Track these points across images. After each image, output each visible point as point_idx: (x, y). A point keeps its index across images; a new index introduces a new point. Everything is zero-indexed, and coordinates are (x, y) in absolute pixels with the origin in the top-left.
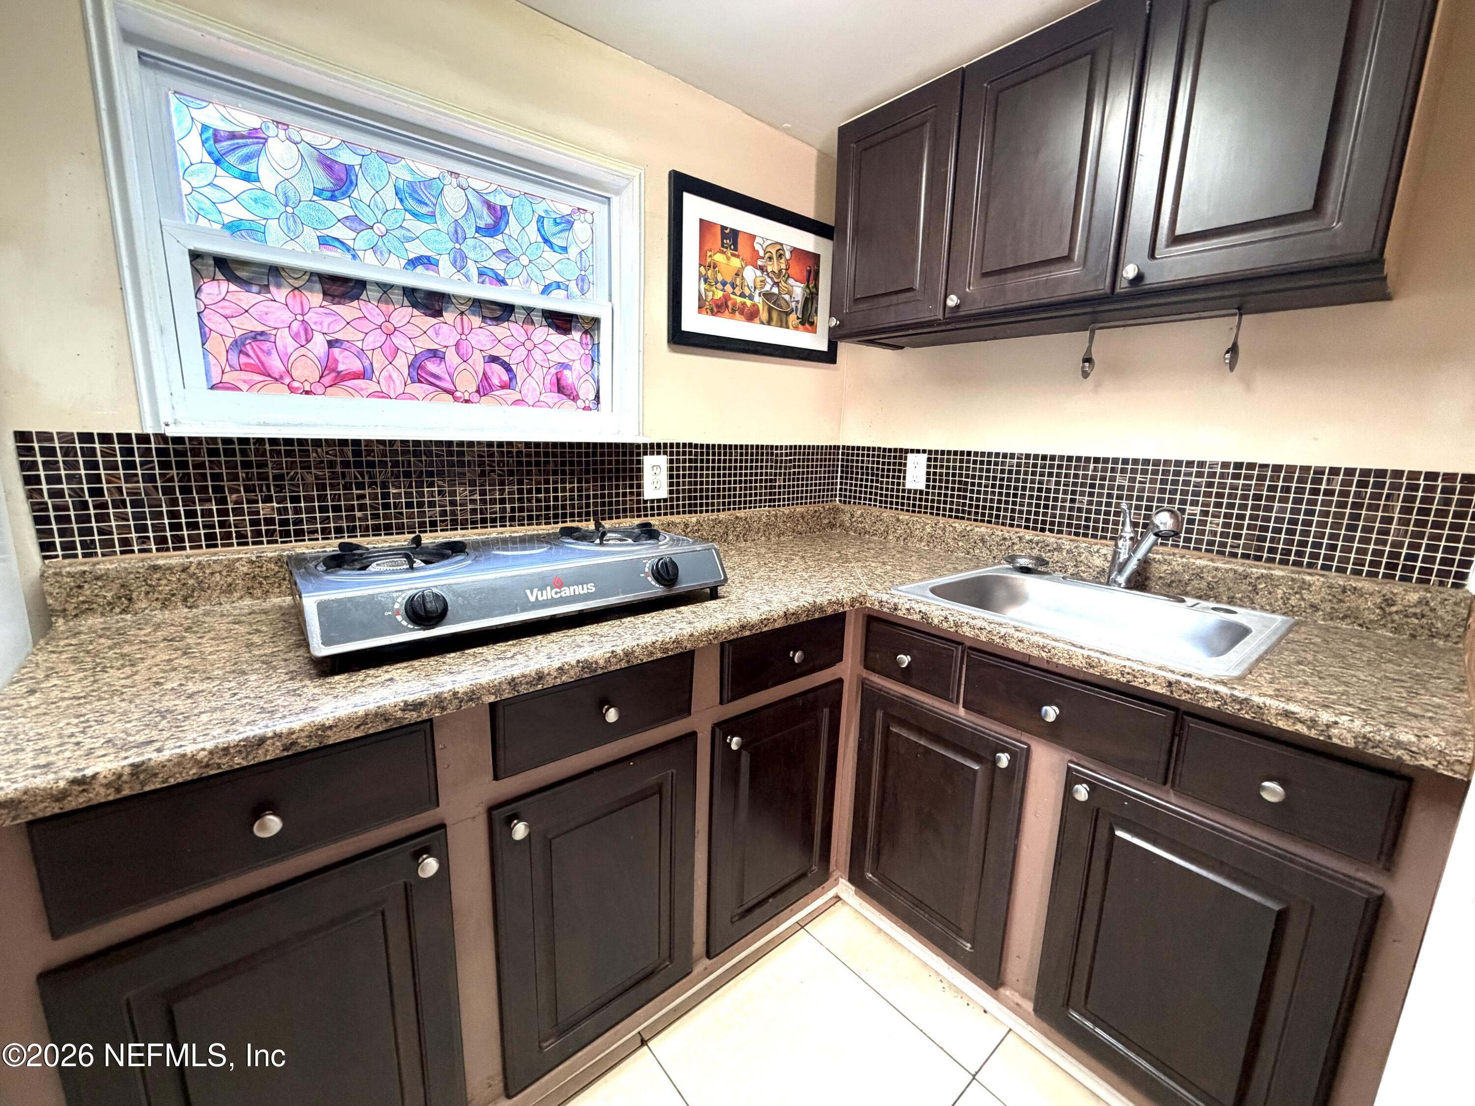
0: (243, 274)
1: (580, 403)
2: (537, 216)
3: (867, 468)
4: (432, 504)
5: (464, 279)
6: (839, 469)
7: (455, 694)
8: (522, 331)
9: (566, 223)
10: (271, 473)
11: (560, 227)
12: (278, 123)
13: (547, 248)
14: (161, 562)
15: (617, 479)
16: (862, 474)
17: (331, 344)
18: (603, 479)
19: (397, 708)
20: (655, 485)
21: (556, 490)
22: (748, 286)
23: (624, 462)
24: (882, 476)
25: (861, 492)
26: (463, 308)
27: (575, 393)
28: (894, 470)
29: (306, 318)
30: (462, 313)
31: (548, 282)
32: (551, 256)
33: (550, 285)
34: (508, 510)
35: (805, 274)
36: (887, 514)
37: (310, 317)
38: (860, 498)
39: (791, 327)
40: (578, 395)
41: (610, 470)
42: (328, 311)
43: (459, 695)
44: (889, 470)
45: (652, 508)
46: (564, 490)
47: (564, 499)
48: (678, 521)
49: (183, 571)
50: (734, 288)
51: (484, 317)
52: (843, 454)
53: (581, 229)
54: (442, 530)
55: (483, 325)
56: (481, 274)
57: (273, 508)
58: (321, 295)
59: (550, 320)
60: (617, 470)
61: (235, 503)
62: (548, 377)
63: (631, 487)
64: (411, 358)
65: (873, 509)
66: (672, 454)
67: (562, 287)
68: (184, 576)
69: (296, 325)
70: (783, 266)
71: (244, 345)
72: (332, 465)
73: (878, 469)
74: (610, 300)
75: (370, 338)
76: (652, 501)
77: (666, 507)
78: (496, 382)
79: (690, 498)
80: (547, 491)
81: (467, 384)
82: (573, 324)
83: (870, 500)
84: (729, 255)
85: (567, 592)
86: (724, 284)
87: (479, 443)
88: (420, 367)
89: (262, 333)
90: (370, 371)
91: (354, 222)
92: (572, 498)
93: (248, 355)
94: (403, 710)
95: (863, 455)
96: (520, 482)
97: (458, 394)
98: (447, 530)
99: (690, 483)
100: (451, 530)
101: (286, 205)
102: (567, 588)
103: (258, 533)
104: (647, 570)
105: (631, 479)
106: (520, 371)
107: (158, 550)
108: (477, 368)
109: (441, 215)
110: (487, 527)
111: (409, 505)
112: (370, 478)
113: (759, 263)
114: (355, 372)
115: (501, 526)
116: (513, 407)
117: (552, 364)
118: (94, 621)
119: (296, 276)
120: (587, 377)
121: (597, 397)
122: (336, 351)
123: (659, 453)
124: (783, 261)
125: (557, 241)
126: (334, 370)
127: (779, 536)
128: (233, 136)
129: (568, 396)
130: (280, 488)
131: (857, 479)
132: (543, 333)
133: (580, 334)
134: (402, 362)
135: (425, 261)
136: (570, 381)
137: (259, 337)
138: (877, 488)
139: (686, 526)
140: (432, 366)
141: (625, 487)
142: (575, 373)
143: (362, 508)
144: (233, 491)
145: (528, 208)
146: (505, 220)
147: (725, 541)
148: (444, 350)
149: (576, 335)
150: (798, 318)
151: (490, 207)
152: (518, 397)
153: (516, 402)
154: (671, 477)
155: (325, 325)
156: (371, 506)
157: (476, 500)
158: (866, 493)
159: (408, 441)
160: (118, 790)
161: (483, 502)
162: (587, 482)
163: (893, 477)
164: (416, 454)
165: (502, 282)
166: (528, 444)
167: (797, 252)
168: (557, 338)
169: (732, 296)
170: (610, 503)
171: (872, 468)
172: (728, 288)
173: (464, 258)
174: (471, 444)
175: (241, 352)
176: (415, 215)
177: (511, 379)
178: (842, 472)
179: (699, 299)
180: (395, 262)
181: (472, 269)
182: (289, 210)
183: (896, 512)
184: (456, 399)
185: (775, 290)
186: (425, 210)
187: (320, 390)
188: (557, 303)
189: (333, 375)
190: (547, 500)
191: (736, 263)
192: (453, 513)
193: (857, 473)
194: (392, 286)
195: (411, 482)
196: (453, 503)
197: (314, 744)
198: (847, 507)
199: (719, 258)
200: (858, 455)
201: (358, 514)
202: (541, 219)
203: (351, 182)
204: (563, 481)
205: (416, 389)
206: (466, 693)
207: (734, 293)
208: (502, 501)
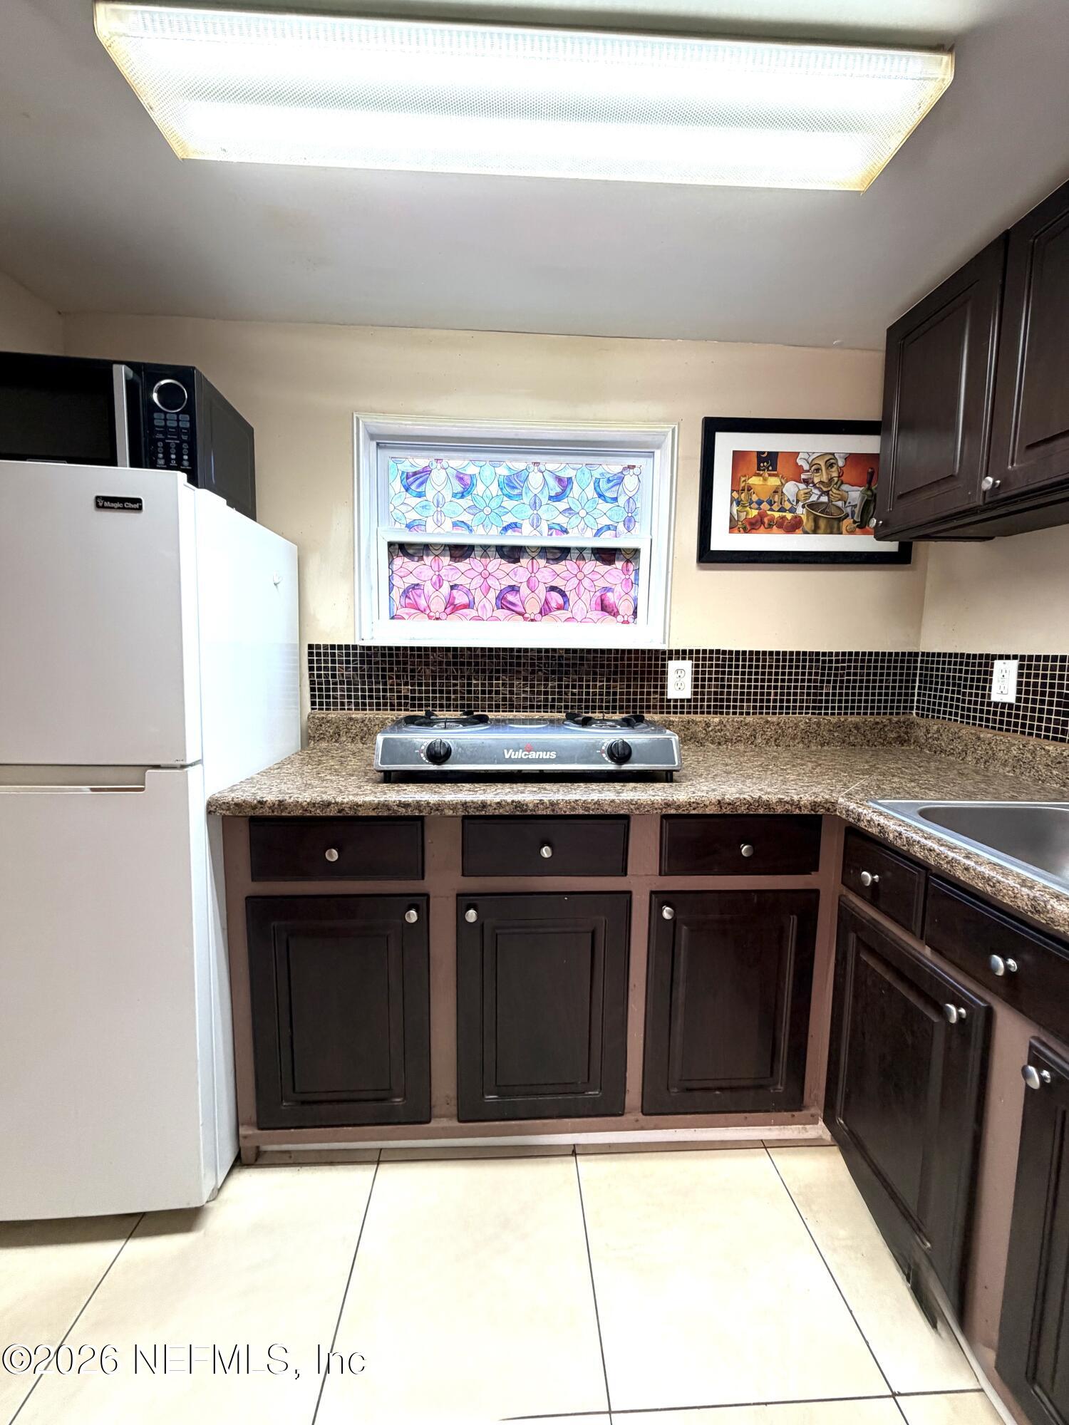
0: (411, 551)
1: (620, 618)
2: (594, 479)
3: (948, 677)
4: (497, 692)
5: (538, 534)
6: (918, 679)
7: (428, 803)
8: (576, 566)
9: (619, 480)
10: (409, 667)
11: (611, 484)
12: (438, 460)
13: (601, 501)
14: (353, 716)
15: (642, 680)
16: (943, 684)
17: (452, 587)
18: (629, 680)
19: (395, 804)
20: (679, 686)
21: (588, 687)
22: (789, 500)
23: (650, 666)
24: (965, 687)
25: (940, 705)
26: (533, 555)
27: (615, 610)
28: (979, 680)
29: (440, 572)
30: (533, 558)
31: (600, 526)
32: (604, 506)
33: (601, 528)
34: (550, 700)
35: (866, 477)
36: (966, 731)
37: (443, 572)
38: (939, 712)
39: (844, 531)
40: (618, 612)
41: (636, 673)
42: (452, 567)
43: (431, 805)
44: (972, 680)
45: (675, 707)
46: (595, 687)
47: (594, 694)
48: (698, 719)
49: (362, 722)
50: (771, 505)
51: (548, 559)
52: (922, 661)
53: (630, 482)
54: (503, 711)
55: (547, 564)
56: (550, 529)
57: (408, 689)
58: (449, 558)
59: (598, 555)
60: (643, 673)
61: (391, 685)
62: (594, 599)
63: (656, 687)
64: (498, 592)
65: (952, 724)
66: (697, 659)
67: (612, 529)
68: (362, 725)
69: (435, 578)
70: (835, 474)
71: (408, 592)
72: (441, 663)
73: (960, 678)
74: (651, 534)
75: (474, 582)
76: (676, 700)
77: (689, 707)
78: (553, 605)
79: (716, 700)
80: (581, 687)
81: (533, 608)
82: (616, 556)
83: (950, 714)
84: (767, 475)
85: (533, 755)
86: (760, 503)
87: (532, 650)
88: (504, 598)
89: (418, 585)
90: (472, 603)
91: (473, 510)
92: (601, 694)
93: (410, 598)
94: (398, 806)
95: (944, 663)
96: (560, 680)
97: (526, 615)
98: (506, 711)
99: (716, 686)
100: (509, 711)
101: (438, 506)
102: (534, 753)
103: (399, 704)
104: (603, 748)
105: (656, 680)
106: (572, 597)
107: (355, 710)
108: (541, 596)
109: (526, 493)
110: (533, 712)
111: (483, 692)
112: (461, 673)
113: (803, 476)
114: (464, 604)
115: (544, 712)
116: (565, 623)
117: (597, 588)
118: (324, 745)
119: (437, 548)
120: (626, 596)
121: (635, 613)
122: (454, 592)
123: (684, 659)
124: (835, 468)
125: (608, 494)
126: (452, 604)
127: (822, 745)
128: (415, 474)
129: (610, 613)
130: (412, 678)
131: (936, 690)
132: (591, 565)
133: (622, 563)
134: (492, 595)
135: (514, 526)
136: (612, 601)
137: (416, 587)
138: (958, 700)
139: (708, 725)
140: (510, 597)
141: (649, 687)
142: (617, 594)
143: (455, 691)
144: (391, 678)
145: (587, 475)
146: (570, 487)
147: (752, 743)
148: (519, 585)
149: (619, 564)
150: (855, 522)
151: (560, 480)
152: (569, 615)
153: (568, 619)
154: (696, 680)
155: (450, 576)
156: (460, 692)
157: (527, 691)
158: (945, 705)
159: (485, 648)
160: (273, 812)
161: (532, 692)
162: (615, 681)
163: (977, 688)
164: (490, 657)
165: (565, 531)
166: (567, 651)
167: (852, 458)
168: (602, 568)
169: (769, 513)
170: (635, 700)
171: (954, 678)
172: (765, 506)
173: (539, 519)
174: (526, 650)
175: (406, 596)
176: (509, 497)
177: (565, 603)
178: (920, 681)
179: (731, 521)
180: (495, 531)
181: (544, 527)
182: (439, 509)
183: (980, 729)
184: (525, 619)
185: (824, 499)
186: (516, 492)
187: (444, 616)
188: (607, 541)
189: (452, 607)
190: (580, 693)
191: (774, 482)
192: (511, 700)
193: (937, 683)
194: (489, 546)
195: (485, 676)
196: (511, 692)
197: (351, 813)
198: (922, 721)
199: (754, 481)
200: (938, 663)
201: (453, 696)
202: (597, 482)
203: (473, 485)
204: (594, 680)
205: (501, 613)
206: (434, 804)
207: (771, 510)
208: (546, 693)
